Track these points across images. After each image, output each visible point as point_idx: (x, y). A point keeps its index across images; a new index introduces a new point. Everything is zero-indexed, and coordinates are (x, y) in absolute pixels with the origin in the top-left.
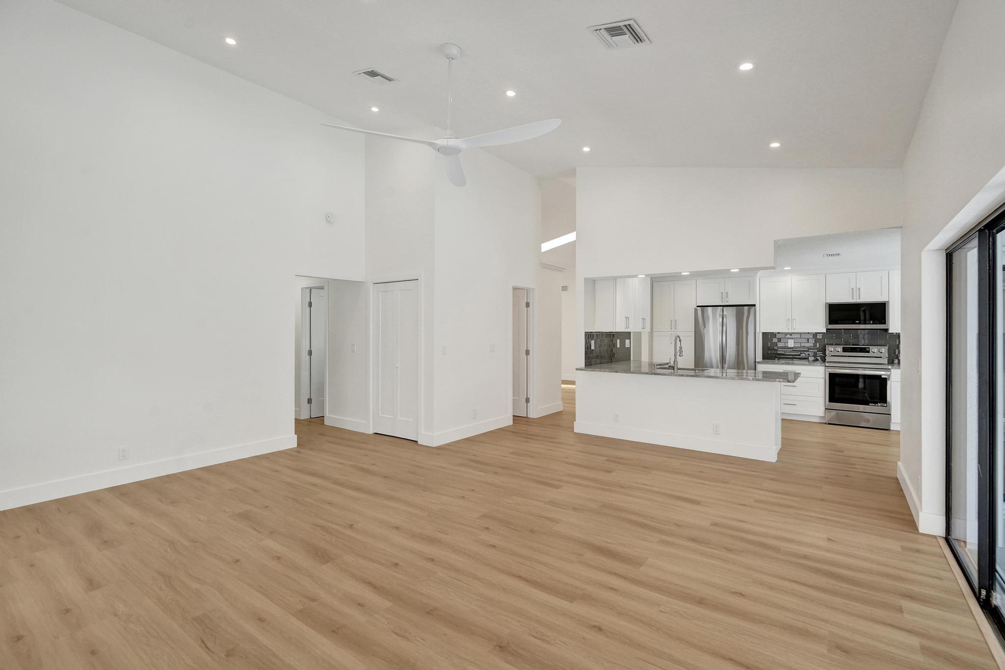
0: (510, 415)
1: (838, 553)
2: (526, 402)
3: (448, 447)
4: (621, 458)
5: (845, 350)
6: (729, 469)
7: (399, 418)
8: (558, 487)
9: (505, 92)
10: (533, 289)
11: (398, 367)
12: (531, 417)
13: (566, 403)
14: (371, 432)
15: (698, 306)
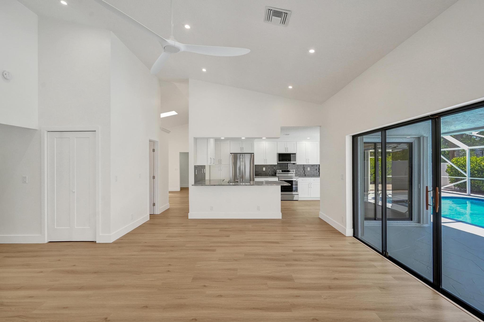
0: (148, 214)
1: (335, 250)
2: (153, 206)
3: (120, 241)
4: (225, 228)
5: (282, 171)
6: (273, 225)
7: (76, 227)
8: (214, 250)
9: (183, 25)
10: (157, 142)
11: (74, 192)
12: (156, 214)
13: (171, 204)
14: (46, 241)
15: (231, 153)
